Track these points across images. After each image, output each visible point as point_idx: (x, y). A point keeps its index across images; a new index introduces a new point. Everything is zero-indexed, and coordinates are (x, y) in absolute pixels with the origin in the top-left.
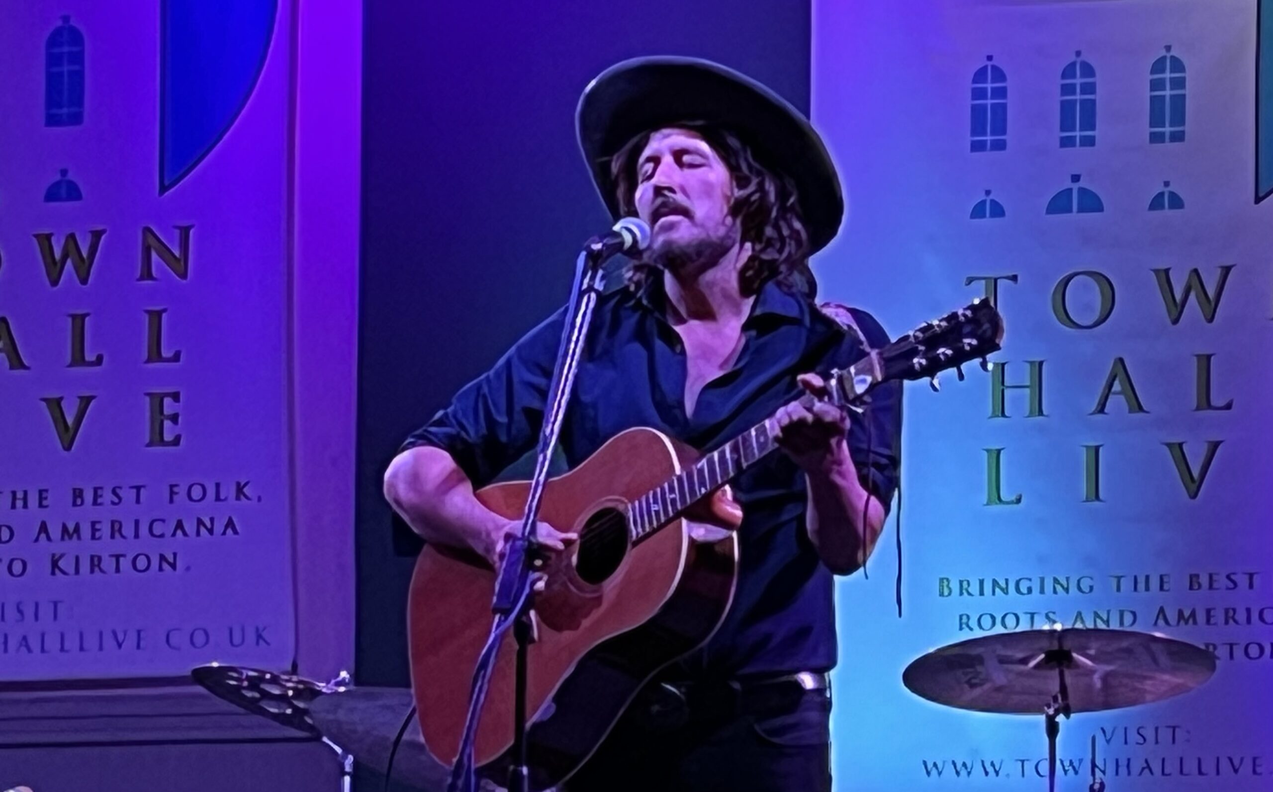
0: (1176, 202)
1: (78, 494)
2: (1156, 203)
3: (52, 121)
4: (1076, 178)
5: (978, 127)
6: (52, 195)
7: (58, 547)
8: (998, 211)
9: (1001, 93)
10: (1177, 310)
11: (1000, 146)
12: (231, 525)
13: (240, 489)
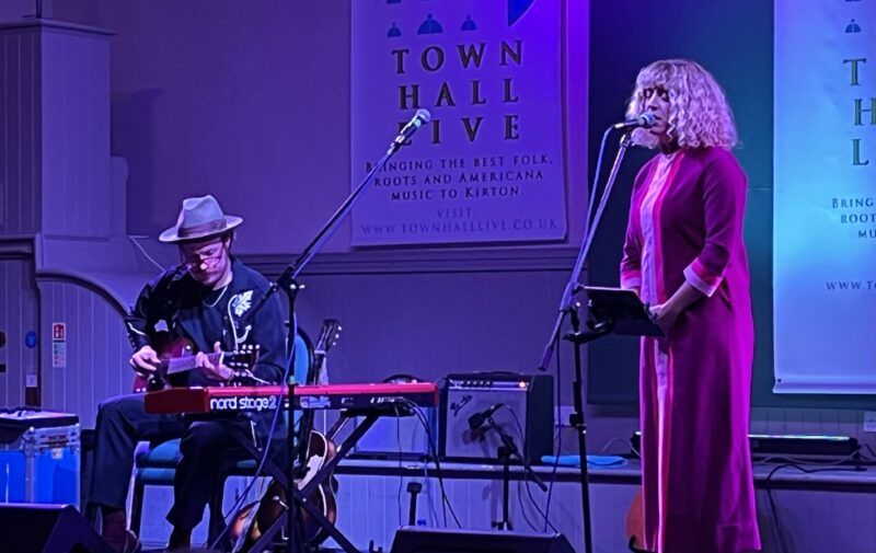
1: (477, 161)
6: (464, 28)
7: (469, 184)
12: (539, 174)
13: (543, 158)
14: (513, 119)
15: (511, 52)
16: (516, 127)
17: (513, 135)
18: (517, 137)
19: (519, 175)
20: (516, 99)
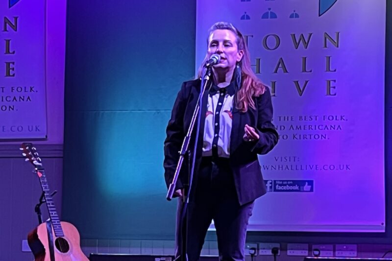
0: (297, 16)
2: (291, 16)
4: (270, 9)
8: (248, 18)
12: (29, 98)
13: (31, 89)
14: (11, 64)
15: (10, 24)
16: (13, 69)
17: (11, 74)
18: (14, 75)
19: (15, 98)
20: (14, 53)
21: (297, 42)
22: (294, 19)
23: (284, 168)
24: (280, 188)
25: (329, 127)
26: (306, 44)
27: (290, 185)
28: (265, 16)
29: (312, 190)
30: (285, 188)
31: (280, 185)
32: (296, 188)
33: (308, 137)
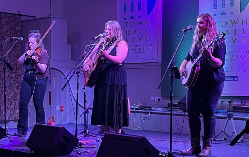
0: (233, 13)
2: (231, 13)
3: (139, 10)
4: (223, 11)
5: (214, 7)
6: (138, 17)
7: (139, 50)
8: (216, 15)
9: (216, 3)
10: (233, 24)
11: (216, 8)
21: (233, 23)
22: (232, 14)
23: (228, 71)
24: (227, 79)
25: (244, 56)
26: (236, 24)
27: (230, 78)
28: (222, 14)
29: (238, 80)
30: (229, 79)
31: (227, 78)
32: (232, 79)
33: (236, 60)
